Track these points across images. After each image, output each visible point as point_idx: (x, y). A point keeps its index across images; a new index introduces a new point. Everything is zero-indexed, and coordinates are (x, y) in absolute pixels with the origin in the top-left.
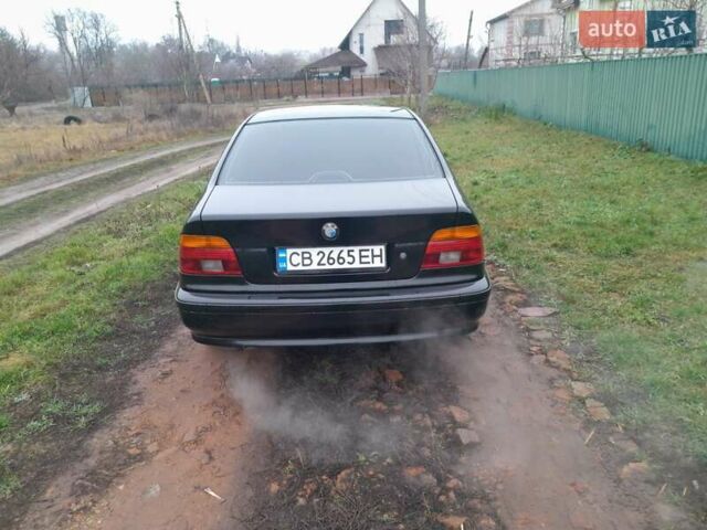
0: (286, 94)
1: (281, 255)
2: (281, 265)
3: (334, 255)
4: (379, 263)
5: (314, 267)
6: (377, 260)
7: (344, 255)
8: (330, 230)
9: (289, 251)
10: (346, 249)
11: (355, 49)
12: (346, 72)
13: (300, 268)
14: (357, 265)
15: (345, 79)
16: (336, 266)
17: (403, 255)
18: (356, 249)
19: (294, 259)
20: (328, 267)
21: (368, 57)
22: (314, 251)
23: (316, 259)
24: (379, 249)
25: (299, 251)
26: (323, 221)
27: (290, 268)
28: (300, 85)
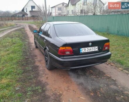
0: (10, 20)
1: (81, 50)
2: (81, 52)
3: (90, 49)
4: (97, 50)
5: (86, 51)
6: (97, 49)
7: (91, 49)
8: (90, 44)
9: (82, 49)
10: (91, 48)
11: (25, 11)
12: (23, 16)
13: (84, 52)
14: (93, 50)
15: (24, 17)
16: (90, 51)
17: (101, 48)
18: (93, 47)
19: (83, 50)
20: (89, 51)
21: (28, 13)
22: (86, 48)
23: (87, 50)
24: (97, 47)
25: (84, 48)
26: (89, 42)
27: (82, 52)
28: (13, 18)
